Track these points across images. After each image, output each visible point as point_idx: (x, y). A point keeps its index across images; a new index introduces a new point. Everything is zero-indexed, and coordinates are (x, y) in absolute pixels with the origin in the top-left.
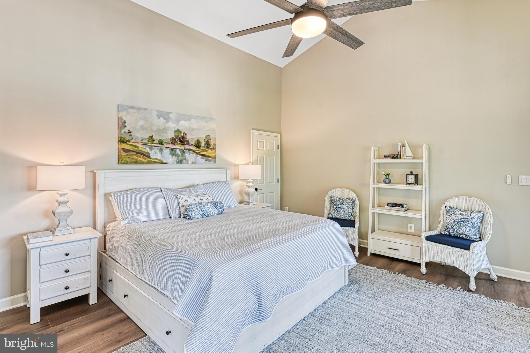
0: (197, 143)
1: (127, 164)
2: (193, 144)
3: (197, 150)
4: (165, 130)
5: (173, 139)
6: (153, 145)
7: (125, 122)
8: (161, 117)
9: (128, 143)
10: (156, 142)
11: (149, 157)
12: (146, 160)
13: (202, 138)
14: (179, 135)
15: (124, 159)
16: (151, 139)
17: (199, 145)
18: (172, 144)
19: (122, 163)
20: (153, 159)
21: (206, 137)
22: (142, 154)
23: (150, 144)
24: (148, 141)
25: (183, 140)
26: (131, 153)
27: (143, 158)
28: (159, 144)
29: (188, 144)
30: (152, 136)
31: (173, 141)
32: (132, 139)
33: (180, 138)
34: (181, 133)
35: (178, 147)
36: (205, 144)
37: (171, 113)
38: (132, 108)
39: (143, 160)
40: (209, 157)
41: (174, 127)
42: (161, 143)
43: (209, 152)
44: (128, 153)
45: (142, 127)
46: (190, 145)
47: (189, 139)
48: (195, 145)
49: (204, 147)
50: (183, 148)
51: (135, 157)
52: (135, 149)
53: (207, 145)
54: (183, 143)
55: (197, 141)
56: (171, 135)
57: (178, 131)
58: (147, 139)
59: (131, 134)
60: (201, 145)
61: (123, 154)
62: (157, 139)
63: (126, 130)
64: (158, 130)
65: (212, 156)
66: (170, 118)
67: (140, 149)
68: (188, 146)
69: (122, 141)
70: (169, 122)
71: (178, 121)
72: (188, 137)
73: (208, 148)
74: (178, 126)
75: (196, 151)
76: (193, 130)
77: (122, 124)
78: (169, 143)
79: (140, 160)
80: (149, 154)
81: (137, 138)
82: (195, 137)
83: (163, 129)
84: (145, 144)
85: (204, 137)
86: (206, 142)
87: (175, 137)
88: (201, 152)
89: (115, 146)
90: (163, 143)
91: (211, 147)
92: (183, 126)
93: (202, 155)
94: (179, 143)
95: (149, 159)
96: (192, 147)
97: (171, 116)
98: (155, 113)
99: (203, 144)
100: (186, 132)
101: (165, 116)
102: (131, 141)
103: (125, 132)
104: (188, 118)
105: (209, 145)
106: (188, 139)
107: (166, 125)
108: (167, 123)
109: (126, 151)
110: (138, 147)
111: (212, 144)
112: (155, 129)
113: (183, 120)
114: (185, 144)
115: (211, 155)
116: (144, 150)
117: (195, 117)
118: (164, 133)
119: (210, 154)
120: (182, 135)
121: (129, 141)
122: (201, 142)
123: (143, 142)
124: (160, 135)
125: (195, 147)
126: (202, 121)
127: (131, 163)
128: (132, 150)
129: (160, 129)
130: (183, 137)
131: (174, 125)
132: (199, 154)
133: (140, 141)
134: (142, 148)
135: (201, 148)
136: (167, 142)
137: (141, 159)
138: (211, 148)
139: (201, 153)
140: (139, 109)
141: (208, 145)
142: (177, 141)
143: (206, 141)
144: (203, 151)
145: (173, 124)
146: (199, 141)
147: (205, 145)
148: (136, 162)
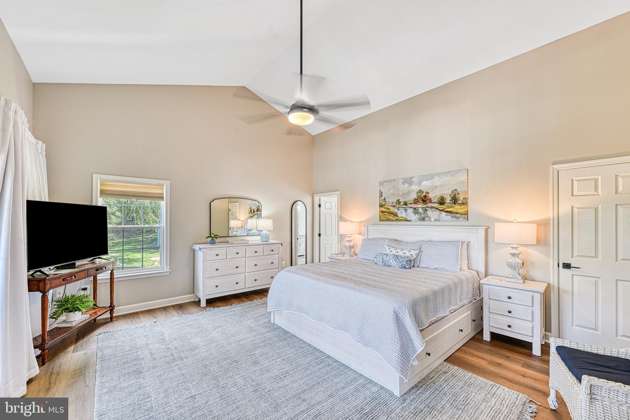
0: (440, 200)
1: (383, 221)
2: (436, 201)
3: (441, 207)
4: (409, 193)
5: (415, 199)
6: (399, 206)
7: (382, 193)
8: (405, 183)
9: (384, 206)
10: (402, 203)
11: (397, 216)
12: (395, 218)
13: (447, 193)
14: (421, 195)
15: (382, 218)
16: (398, 202)
17: (443, 201)
18: (414, 204)
19: (381, 221)
20: (400, 217)
21: (452, 192)
22: (392, 214)
23: (397, 206)
24: (396, 204)
25: (425, 199)
26: (386, 213)
27: (393, 217)
28: (404, 205)
29: (431, 202)
30: (399, 199)
31: (416, 201)
32: (386, 204)
33: (422, 197)
34: (423, 192)
35: (420, 206)
36: (451, 199)
37: (413, 177)
38: (386, 182)
39: (393, 218)
40: (457, 213)
41: (417, 189)
42: (406, 204)
43: (457, 208)
44: (384, 214)
45: (392, 194)
46: (433, 203)
47: (432, 197)
48: (438, 202)
49: (450, 203)
50: (425, 206)
51: (388, 216)
52: (388, 211)
53: (453, 201)
54: (425, 202)
55: (441, 198)
56: (414, 196)
57: (421, 191)
58: (396, 203)
59: (385, 200)
60: (445, 202)
61: (382, 214)
62: (402, 202)
63: (383, 198)
64: (404, 194)
65: (461, 213)
66: (413, 182)
67: (391, 210)
68: (430, 204)
69: (381, 206)
70: (412, 186)
71: (420, 183)
72: (431, 195)
73: (455, 203)
74: (420, 187)
75: (439, 208)
76: (436, 187)
77: (381, 194)
78: (412, 204)
79: (391, 219)
80: (397, 214)
81: (389, 202)
82: (438, 194)
83: (407, 192)
84: (394, 206)
85: (450, 192)
86: (452, 198)
87: (417, 198)
88: (446, 208)
89: (378, 209)
90: (407, 204)
91: (460, 202)
92: (425, 185)
93: (447, 212)
94: (422, 203)
95: (397, 218)
96: (435, 204)
97: (414, 180)
98: (401, 181)
99: (448, 200)
100: (428, 191)
101: (409, 181)
102: (386, 205)
103: (382, 200)
104: (430, 177)
105: (457, 200)
106: (430, 198)
107: (409, 189)
108: (410, 187)
109: (383, 212)
110: (389, 209)
111: (461, 198)
112: (401, 194)
113: (425, 180)
114: (428, 202)
115: (460, 211)
116: (394, 211)
117: (438, 175)
118: (408, 195)
119: (458, 210)
120: (424, 194)
121: (384, 205)
122: (446, 198)
123: (393, 205)
124: (405, 198)
125: (438, 204)
126: (447, 176)
127: (385, 221)
128: (386, 211)
129: (404, 193)
130: (425, 196)
131: (417, 187)
132: (443, 211)
133: (390, 205)
134: (392, 209)
135: (446, 205)
136: (410, 203)
137: (391, 217)
138: (459, 204)
139: (446, 210)
140: (390, 181)
141: (455, 200)
142: (419, 200)
143: (452, 196)
144: (448, 207)
145: (415, 186)
146: (443, 198)
147: (450, 201)
148: (388, 220)
